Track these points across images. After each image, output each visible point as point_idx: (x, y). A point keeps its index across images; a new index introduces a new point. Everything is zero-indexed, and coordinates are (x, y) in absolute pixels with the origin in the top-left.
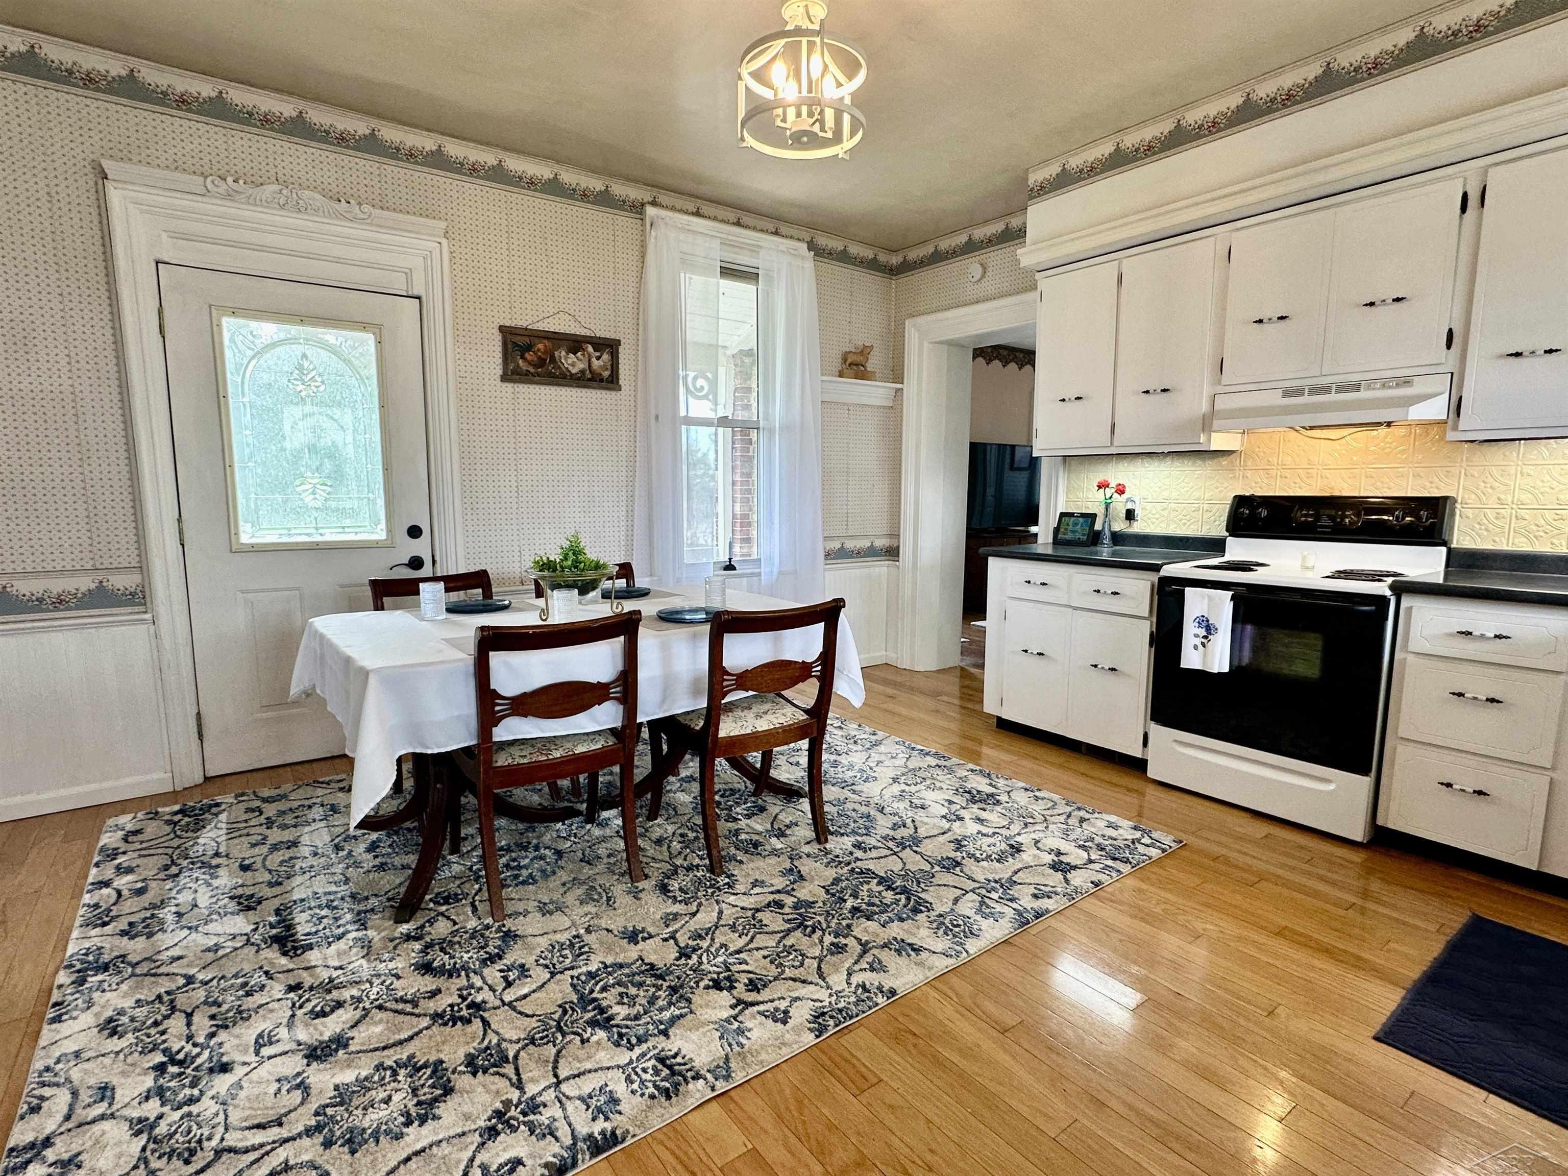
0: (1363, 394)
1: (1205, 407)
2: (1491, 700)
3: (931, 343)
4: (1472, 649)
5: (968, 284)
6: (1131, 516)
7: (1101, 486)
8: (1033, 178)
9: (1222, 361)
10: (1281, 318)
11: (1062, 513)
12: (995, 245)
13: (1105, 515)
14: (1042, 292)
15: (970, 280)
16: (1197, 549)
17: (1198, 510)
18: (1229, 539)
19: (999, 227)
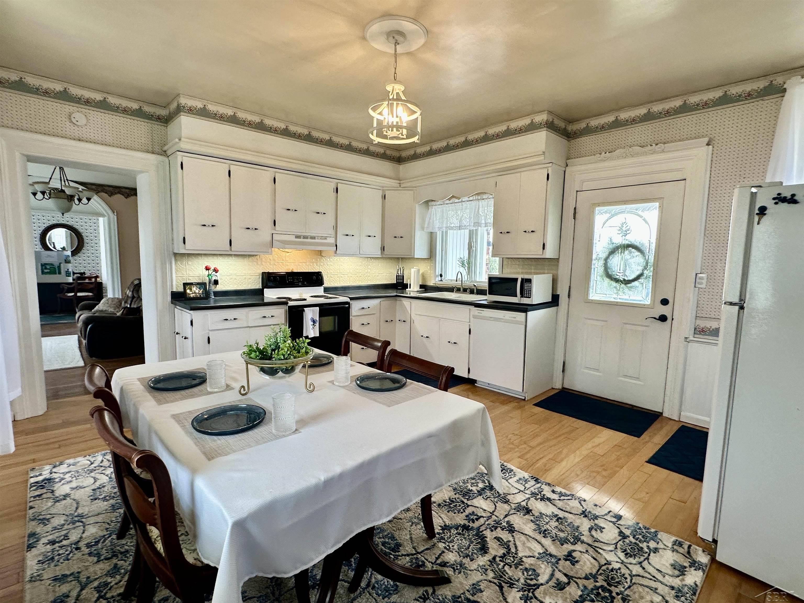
0: (316, 241)
1: (269, 238)
2: (368, 324)
3: (21, 154)
4: (363, 312)
5: (68, 123)
6: (216, 282)
7: (207, 269)
8: (183, 101)
9: (275, 221)
10: (295, 210)
11: (184, 283)
12: (93, 107)
13: (210, 283)
14: (182, 163)
15: (71, 122)
16: (249, 295)
17: (246, 278)
18: (265, 289)
19: (98, 97)
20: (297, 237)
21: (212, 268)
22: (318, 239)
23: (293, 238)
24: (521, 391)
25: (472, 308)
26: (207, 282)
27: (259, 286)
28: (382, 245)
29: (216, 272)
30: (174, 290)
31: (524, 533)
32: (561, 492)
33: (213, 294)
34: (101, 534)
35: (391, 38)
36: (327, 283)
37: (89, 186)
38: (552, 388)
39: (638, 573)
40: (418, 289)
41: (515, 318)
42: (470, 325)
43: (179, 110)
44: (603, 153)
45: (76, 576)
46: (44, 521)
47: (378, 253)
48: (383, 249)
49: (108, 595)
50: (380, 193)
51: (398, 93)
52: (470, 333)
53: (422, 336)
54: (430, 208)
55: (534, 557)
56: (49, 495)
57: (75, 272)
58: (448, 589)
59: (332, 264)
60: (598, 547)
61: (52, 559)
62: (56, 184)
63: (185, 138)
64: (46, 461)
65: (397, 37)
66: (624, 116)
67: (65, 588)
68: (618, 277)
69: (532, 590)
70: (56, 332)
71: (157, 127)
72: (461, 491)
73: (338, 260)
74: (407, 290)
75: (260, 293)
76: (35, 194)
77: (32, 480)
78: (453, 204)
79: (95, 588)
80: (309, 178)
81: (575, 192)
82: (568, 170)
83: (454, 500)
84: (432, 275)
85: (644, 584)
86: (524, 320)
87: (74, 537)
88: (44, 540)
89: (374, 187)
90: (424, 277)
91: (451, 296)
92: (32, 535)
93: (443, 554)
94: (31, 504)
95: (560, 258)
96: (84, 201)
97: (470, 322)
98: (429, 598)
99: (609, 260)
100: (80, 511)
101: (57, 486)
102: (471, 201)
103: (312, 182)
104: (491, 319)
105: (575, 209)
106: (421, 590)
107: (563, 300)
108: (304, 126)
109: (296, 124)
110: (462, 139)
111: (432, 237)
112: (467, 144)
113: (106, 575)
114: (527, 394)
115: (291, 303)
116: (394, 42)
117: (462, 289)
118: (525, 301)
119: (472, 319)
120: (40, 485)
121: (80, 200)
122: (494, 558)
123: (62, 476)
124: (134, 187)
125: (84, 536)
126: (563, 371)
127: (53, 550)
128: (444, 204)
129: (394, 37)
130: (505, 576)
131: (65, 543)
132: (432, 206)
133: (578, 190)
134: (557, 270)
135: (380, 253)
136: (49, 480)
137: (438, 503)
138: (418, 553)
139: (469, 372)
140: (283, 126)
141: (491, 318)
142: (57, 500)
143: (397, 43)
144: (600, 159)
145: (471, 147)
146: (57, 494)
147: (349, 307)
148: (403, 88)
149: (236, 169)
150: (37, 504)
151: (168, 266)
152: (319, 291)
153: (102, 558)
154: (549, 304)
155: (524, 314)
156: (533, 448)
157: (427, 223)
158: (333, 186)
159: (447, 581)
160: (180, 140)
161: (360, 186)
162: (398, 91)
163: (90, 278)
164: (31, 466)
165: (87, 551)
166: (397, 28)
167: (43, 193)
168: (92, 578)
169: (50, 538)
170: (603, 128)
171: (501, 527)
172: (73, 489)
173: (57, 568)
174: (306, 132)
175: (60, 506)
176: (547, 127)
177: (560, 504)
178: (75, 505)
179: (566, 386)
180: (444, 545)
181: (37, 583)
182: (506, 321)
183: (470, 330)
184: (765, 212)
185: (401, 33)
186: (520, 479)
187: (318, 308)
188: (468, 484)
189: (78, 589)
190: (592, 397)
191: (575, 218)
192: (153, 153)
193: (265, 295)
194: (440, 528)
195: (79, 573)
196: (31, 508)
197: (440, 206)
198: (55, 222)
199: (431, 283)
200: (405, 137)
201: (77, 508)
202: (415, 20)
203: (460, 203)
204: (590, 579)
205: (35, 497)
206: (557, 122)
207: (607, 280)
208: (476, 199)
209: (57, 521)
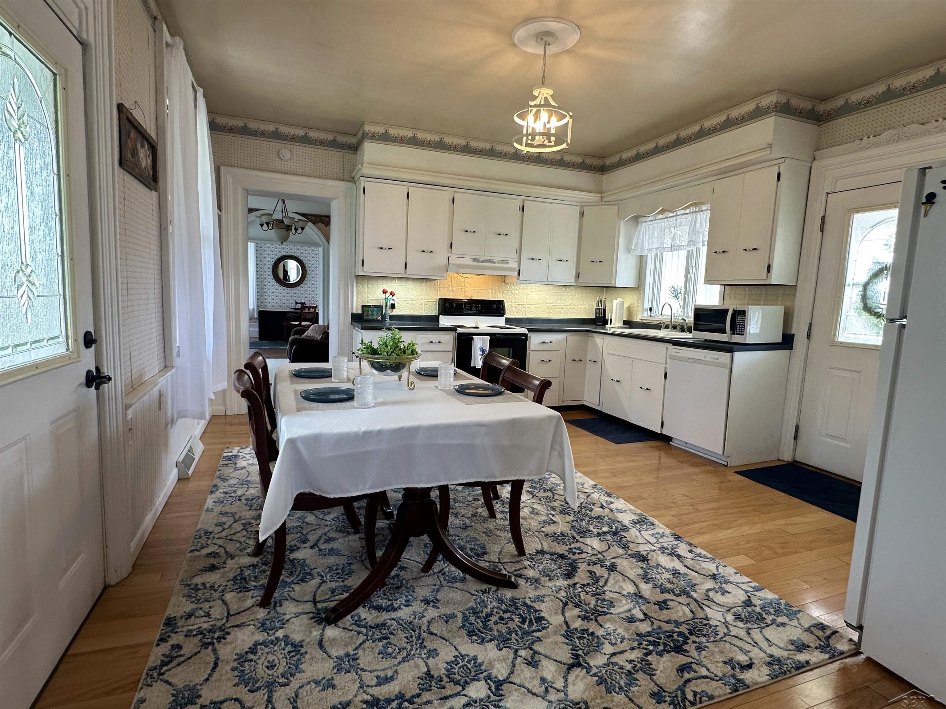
0: (496, 265)
1: (445, 262)
2: (549, 361)
3: (243, 188)
4: (545, 347)
5: (277, 159)
6: (393, 306)
7: (385, 292)
8: (368, 128)
9: (451, 244)
10: (474, 232)
11: (362, 305)
12: (297, 142)
13: (386, 306)
14: (364, 188)
15: (279, 157)
16: (425, 321)
17: (422, 304)
18: (441, 316)
19: (300, 132)
20: (474, 260)
21: (389, 292)
22: (498, 263)
23: (470, 262)
24: (721, 453)
25: (670, 346)
26: (384, 305)
27: (435, 312)
28: (576, 271)
29: (393, 296)
30: (354, 312)
31: (625, 574)
32: (700, 553)
33: (388, 317)
34: (257, 495)
35: (539, 40)
36: (509, 314)
37: (309, 217)
38: (778, 460)
39: (737, 635)
40: (621, 325)
41: (718, 359)
42: (666, 368)
43: (365, 136)
44: (865, 138)
45: (233, 515)
46: (224, 480)
47: (572, 281)
48: (578, 275)
49: (249, 530)
50: (578, 209)
51: (546, 98)
52: (665, 377)
53: (612, 380)
54: (639, 225)
55: (620, 593)
56: (234, 466)
57: (298, 302)
58: (511, 592)
59: (517, 292)
60: (703, 604)
61: (223, 502)
62: (278, 216)
63: (368, 164)
64: (238, 444)
65: (545, 38)
66: (898, 83)
67: (224, 519)
68: (880, 310)
69: (595, 615)
70: (276, 355)
71: (348, 155)
72: (579, 529)
73: (525, 288)
74: (607, 326)
75: (436, 319)
76: (262, 225)
77: (225, 454)
78: (666, 220)
79: (242, 524)
80: (490, 196)
81: (824, 195)
82: (815, 165)
83: (566, 534)
84: (640, 309)
85: (737, 644)
86: (728, 362)
87: (239, 493)
88: (221, 491)
89: (569, 203)
90: (630, 311)
91: (657, 333)
92: (215, 486)
93: (524, 569)
94: (220, 468)
95: (798, 285)
96: (300, 230)
97: (666, 364)
98: (489, 593)
99: (868, 287)
100: (249, 479)
101: (239, 461)
102: (687, 214)
103: (494, 200)
104: (690, 361)
105: (823, 218)
106: (485, 587)
107: (800, 341)
108: (486, 140)
109: (478, 139)
110: (673, 137)
111: (642, 260)
112: (679, 143)
113: (252, 518)
114: (729, 459)
115: (460, 330)
116: (544, 43)
117: (670, 327)
118: (737, 339)
119: (668, 360)
120: (229, 458)
121: (296, 230)
122: (575, 584)
123: (244, 455)
124: (328, 215)
125: (246, 493)
126: (796, 438)
127: (224, 497)
128: (655, 220)
129: (542, 39)
130: (576, 598)
131: (233, 495)
132: (642, 223)
133: (829, 191)
134: (793, 301)
135: (573, 281)
136: (236, 456)
137: (546, 533)
138: (501, 563)
139: (662, 426)
140: (463, 142)
141: (689, 358)
142: (236, 469)
143: (546, 44)
144: (860, 146)
145: (683, 146)
146: (238, 466)
147: (526, 340)
148: (551, 92)
149: (415, 191)
150: (223, 469)
151: (350, 288)
152: (500, 321)
153: (253, 508)
154: (779, 346)
155: (728, 355)
156: (698, 511)
157: (634, 243)
158: (519, 204)
159: (514, 586)
160: (362, 166)
161: (552, 203)
162: (546, 95)
163: (309, 308)
164: (228, 446)
165: (245, 502)
166: (544, 29)
167: (268, 224)
168: (243, 518)
169: (225, 490)
170: (868, 103)
171: (601, 565)
172: (248, 464)
173: (223, 508)
174: (488, 146)
175: (237, 473)
176: (776, 111)
177: (689, 563)
178: (247, 474)
179: (798, 459)
180: (529, 563)
181: (209, 513)
182: (707, 363)
183: (666, 374)
184: (934, 201)
185: (548, 34)
186: (657, 533)
187: (488, 338)
188: (590, 526)
189: (232, 522)
190: (833, 476)
191: (822, 230)
192: (343, 180)
193: (440, 322)
194: (535, 551)
195: (235, 513)
196: (219, 470)
197: (651, 223)
198: (284, 254)
199: (637, 319)
200: (553, 144)
201: (247, 476)
202: (558, 18)
203: (674, 218)
204: (672, 624)
205: (223, 465)
206: (795, 102)
207: (866, 315)
208: (693, 212)
209: (231, 482)
